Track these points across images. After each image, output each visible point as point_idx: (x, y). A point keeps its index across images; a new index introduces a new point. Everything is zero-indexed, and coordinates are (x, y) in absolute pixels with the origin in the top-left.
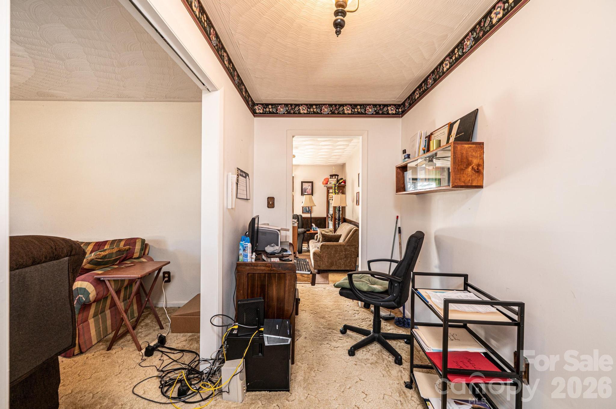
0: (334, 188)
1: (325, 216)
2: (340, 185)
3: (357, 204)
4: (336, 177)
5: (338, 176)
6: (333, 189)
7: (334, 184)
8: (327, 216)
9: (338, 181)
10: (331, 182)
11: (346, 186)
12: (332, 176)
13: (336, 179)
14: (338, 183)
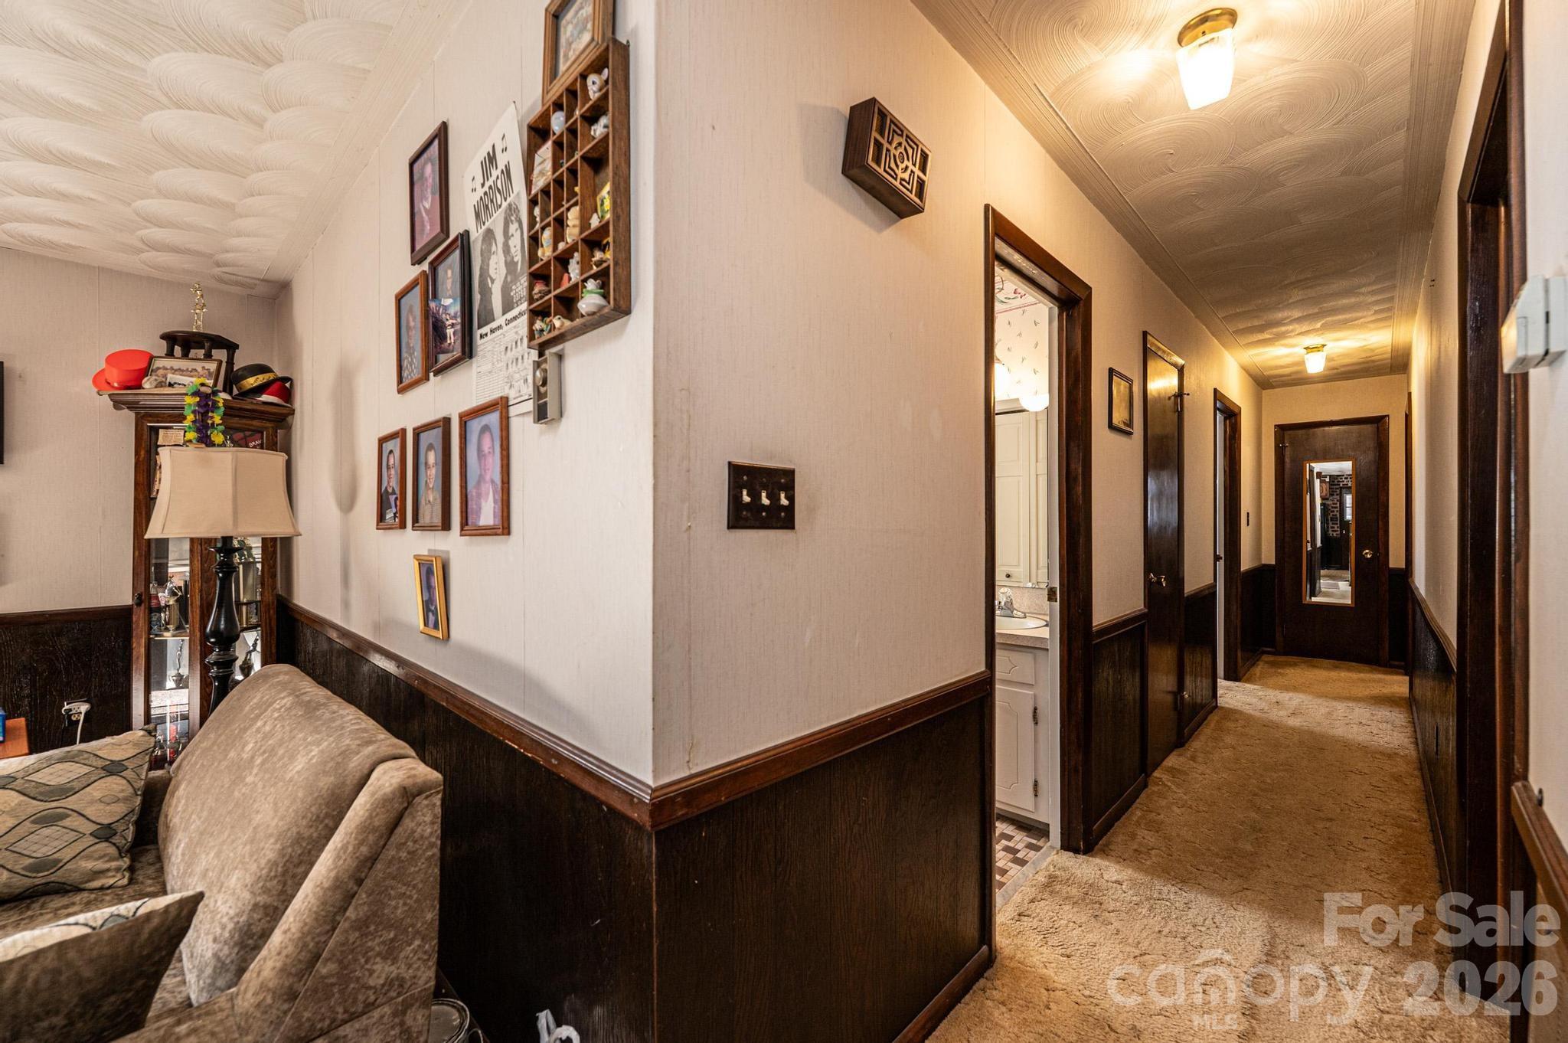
0: (190, 417)
1: (126, 599)
2: (247, 404)
3: (381, 518)
4: (221, 354)
5: (231, 347)
6: (187, 423)
7: (196, 393)
8: (143, 598)
9: (232, 379)
10: (171, 377)
11: (292, 412)
12: (182, 342)
13: (212, 366)
14: (235, 391)
